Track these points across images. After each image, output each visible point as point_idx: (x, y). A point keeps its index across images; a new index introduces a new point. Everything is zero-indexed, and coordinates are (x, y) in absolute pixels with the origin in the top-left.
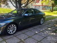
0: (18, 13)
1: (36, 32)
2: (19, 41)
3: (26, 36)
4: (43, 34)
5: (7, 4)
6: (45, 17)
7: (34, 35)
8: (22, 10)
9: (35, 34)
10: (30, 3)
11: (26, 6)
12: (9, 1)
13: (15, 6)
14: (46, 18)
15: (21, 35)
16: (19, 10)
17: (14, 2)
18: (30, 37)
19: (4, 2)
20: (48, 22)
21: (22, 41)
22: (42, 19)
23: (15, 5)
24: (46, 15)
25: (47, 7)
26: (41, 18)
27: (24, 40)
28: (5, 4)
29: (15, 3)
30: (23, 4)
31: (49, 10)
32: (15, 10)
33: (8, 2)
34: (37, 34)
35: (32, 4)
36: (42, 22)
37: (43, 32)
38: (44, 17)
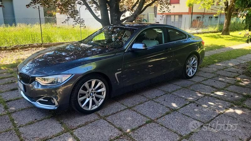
0: (109, 41)
1: (174, 105)
2: (116, 133)
3: (140, 117)
4: (196, 112)
5: (74, 14)
6: (203, 52)
7: (167, 114)
8: (124, 29)
9: (168, 110)
10: (150, 5)
11: (134, 17)
12: (80, 4)
13: (100, 18)
14: (207, 54)
15: (123, 113)
16: (113, 32)
17: (95, 5)
18: (151, 121)
19: (65, 5)
20: (213, 68)
21: (126, 134)
22: (194, 60)
23: (99, 13)
24: (205, 44)
25: (207, 18)
26: (190, 56)
27: (133, 130)
28: (66, 11)
29: (98, 7)
30: (125, 11)
31: (216, 29)
32: (101, 31)
33: (78, 7)
34: (175, 110)
35: (155, 8)
36: (190, 72)
37: (197, 103)
38: (199, 51)
